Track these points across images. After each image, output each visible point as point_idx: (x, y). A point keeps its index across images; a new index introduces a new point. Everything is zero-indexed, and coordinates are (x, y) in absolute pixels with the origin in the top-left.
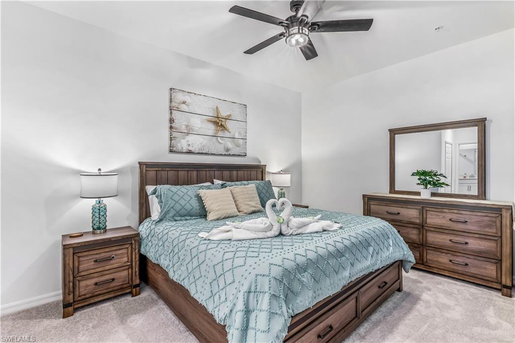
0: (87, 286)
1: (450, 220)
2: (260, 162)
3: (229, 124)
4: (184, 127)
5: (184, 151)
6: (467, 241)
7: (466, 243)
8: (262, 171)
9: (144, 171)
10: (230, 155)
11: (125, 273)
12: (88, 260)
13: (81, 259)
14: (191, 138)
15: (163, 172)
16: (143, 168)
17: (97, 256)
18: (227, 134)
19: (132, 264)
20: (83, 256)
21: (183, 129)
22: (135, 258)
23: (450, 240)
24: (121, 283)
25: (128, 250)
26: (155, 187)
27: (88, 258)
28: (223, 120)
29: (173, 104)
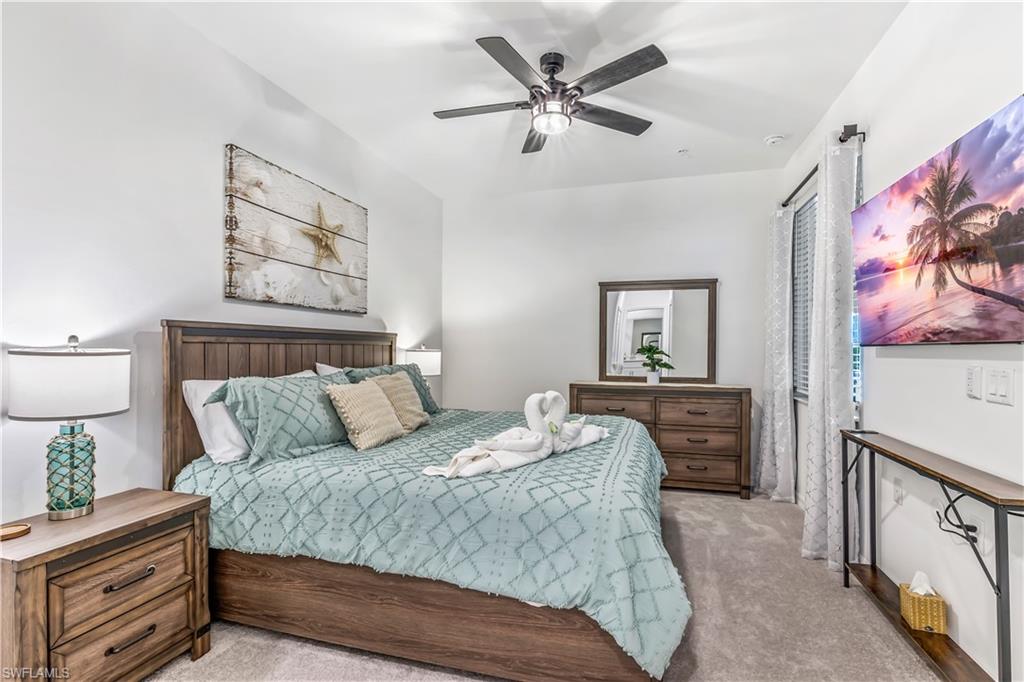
0: (86, 663)
1: (689, 412)
2: (385, 328)
3: (340, 246)
4: (257, 240)
5: (258, 298)
6: (707, 437)
7: (706, 441)
8: (391, 346)
9: (179, 342)
10: (340, 312)
11: (180, 603)
12: (87, 591)
13: (70, 592)
14: (272, 269)
15: (218, 346)
16: (175, 339)
17: (112, 575)
18: (335, 267)
19: (194, 578)
20: (75, 583)
21: (257, 246)
22: (202, 561)
23: (688, 440)
24: (169, 633)
25: (185, 545)
26: (222, 383)
27: (88, 586)
28: (330, 235)
29: (237, 184)
